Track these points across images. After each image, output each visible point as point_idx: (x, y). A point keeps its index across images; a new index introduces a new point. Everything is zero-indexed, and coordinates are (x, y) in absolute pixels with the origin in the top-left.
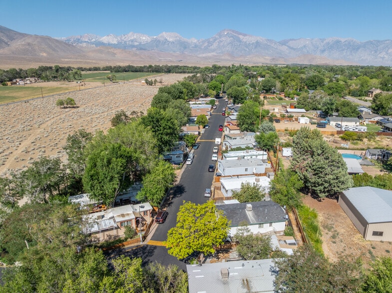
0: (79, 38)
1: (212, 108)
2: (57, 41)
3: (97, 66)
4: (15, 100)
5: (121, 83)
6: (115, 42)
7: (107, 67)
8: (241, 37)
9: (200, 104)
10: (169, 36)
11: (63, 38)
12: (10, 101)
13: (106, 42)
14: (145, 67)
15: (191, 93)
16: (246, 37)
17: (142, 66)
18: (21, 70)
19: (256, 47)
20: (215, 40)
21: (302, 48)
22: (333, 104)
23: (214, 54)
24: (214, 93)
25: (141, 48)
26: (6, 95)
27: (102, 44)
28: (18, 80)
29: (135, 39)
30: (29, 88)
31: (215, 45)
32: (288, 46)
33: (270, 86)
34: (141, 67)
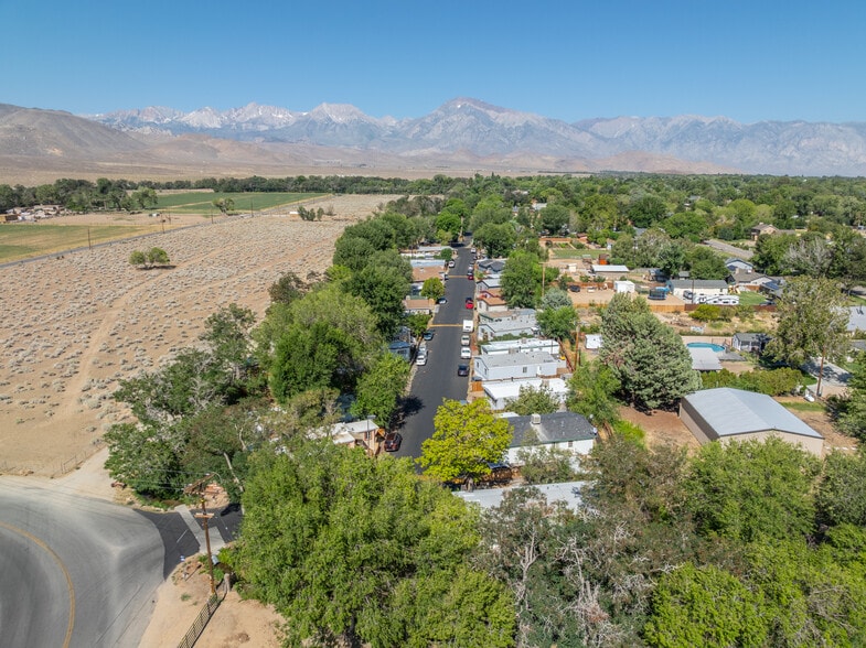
0: (135, 114)
1: (446, 266)
2: (86, 122)
3: (183, 178)
4: (34, 254)
5: (246, 215)
6: (216, 124)
7: (205, 181)
8: (492, 113)
9: (422, 258)
10: (335, 112)
11: (98, 116)
12: (23, 257)
13: (195, 125)
14: (289, 179)
15: (402, 237)
16: (501, 114)
17: (284, 177)
18: (21, 189)
19: (524, 135)
20: (436, 120)
21: (621, 137)
22: (678, 255)
23: (434, 150)
24: (449, 235)
25: (275, 137)
26: (7, 243)
27: (187, 129)
28: (18, 210)
29: (260, 117)
30: (46, 227)
31: (436, 132)
32: (592, 133)
33: (558, 222)
34: (280, 180)
